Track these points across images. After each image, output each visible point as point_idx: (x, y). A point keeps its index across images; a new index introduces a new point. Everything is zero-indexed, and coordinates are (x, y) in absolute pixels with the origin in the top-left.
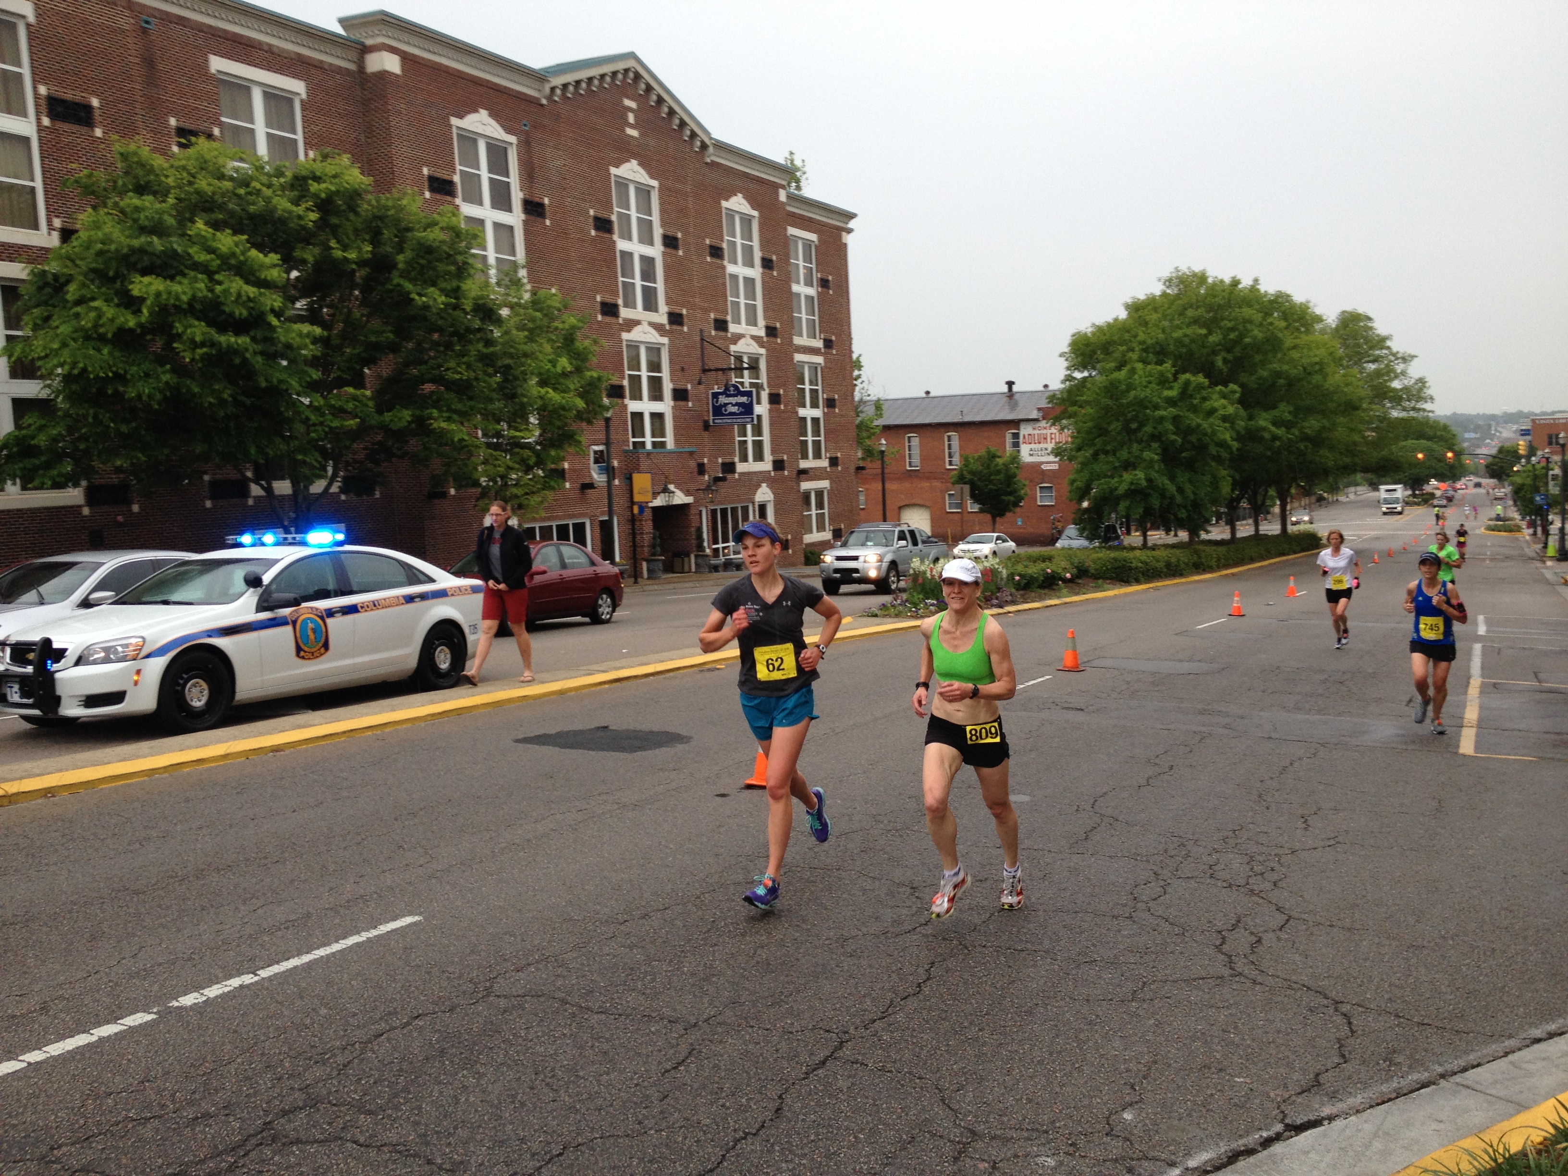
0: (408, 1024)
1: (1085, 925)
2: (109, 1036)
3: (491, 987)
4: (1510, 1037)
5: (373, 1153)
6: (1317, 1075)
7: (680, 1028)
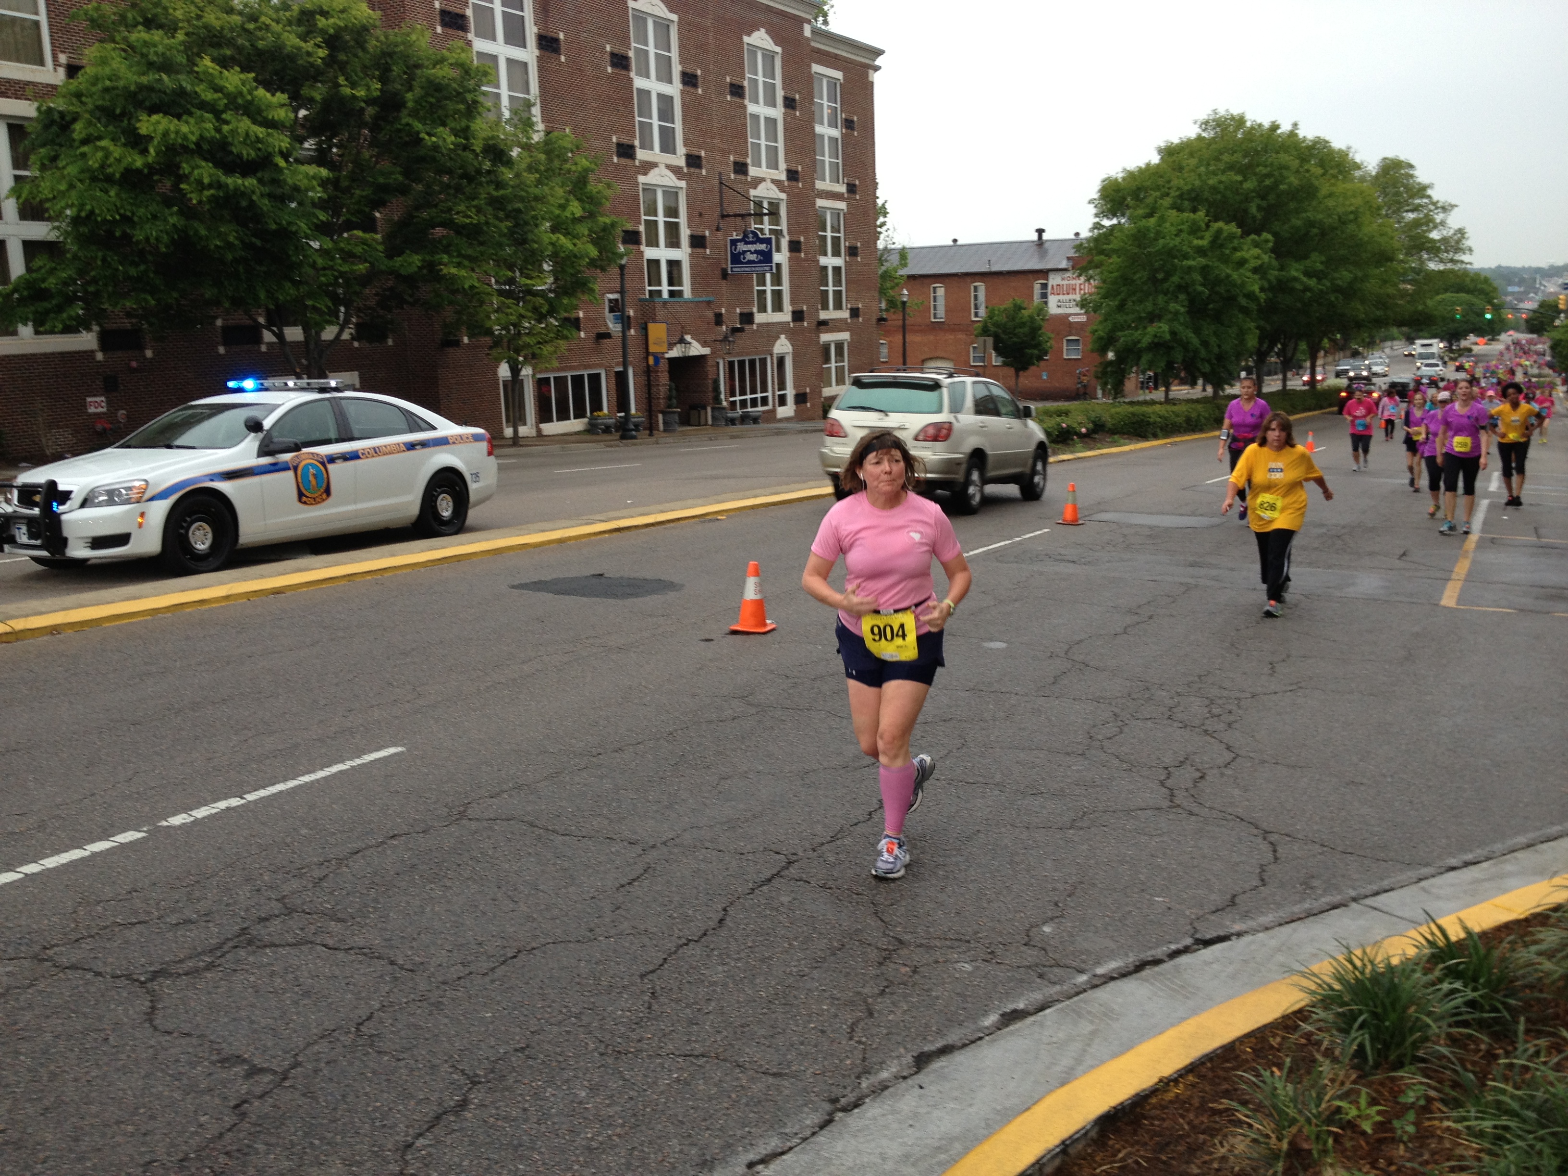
0: (383, 843)
1: (1038, 761)
2: (102, 852)
3: (465, 811)
4: (1427, 865)
5: (340, 955)
6: (1234, 896)
7: (638, 849)
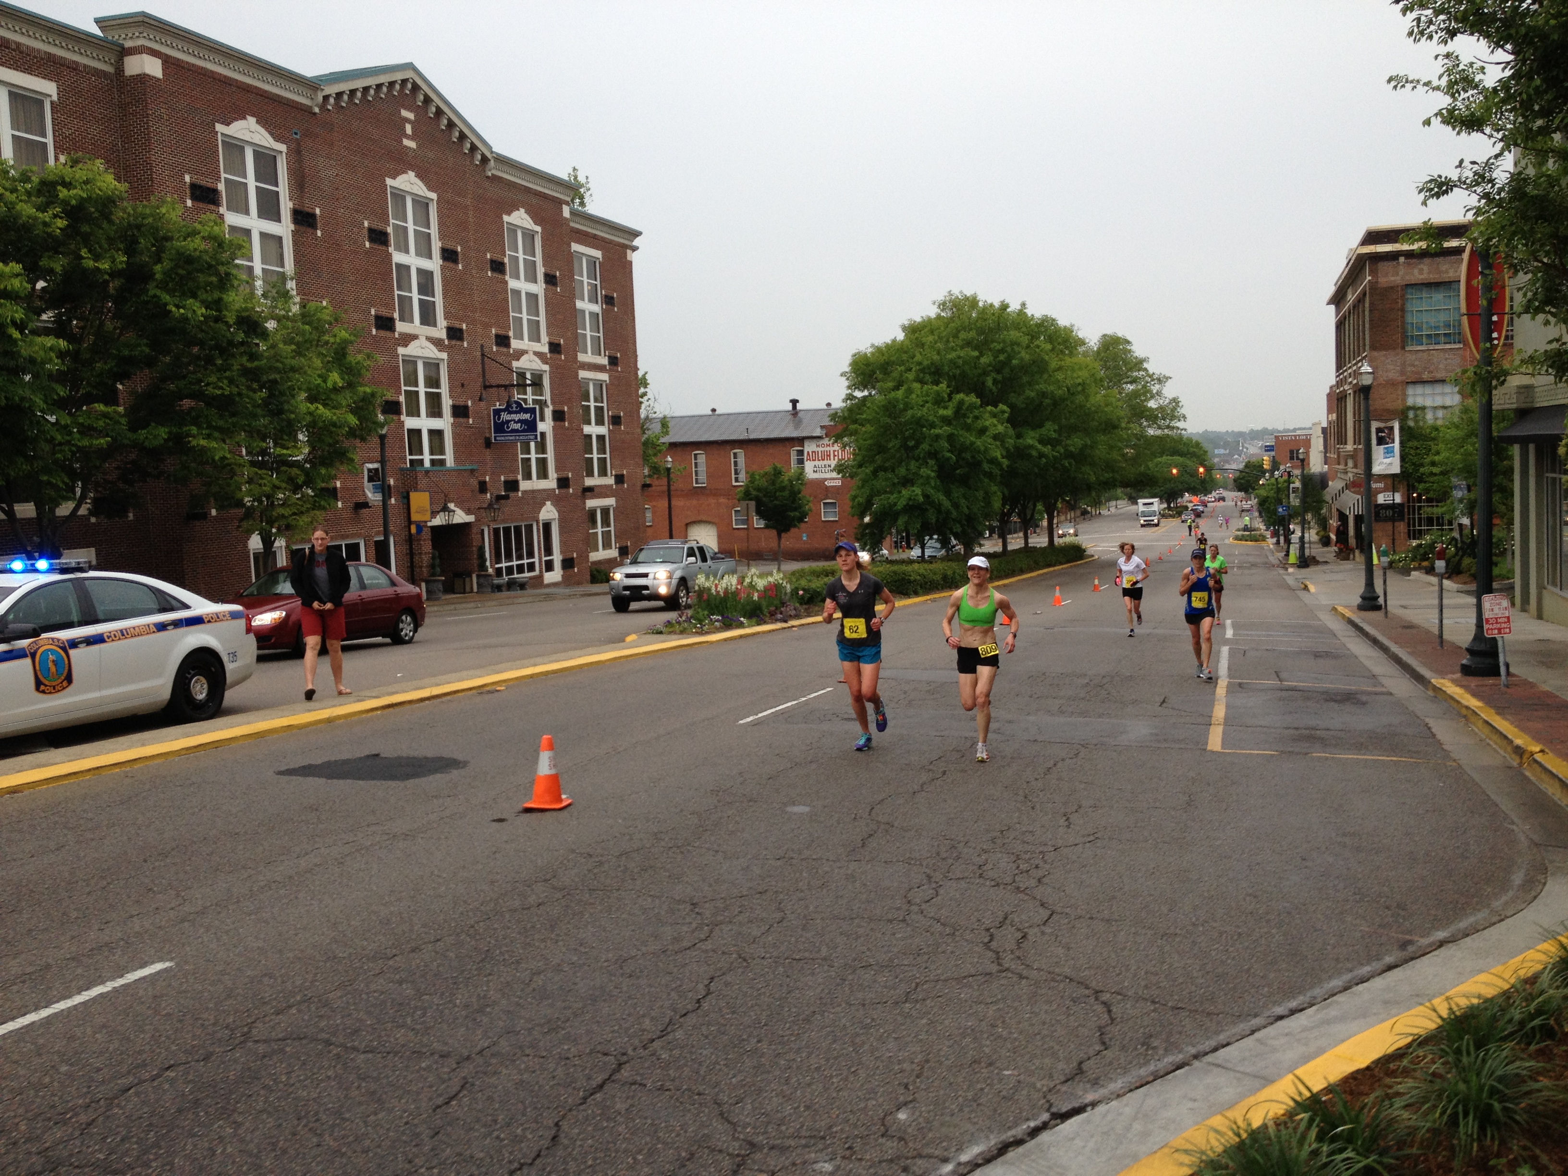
0: (158, 1076)
1: (861, 931)
3: (250, 1032)
4: (1256, 1016)
6: (1081, 1063)
7: (452, 1062)
